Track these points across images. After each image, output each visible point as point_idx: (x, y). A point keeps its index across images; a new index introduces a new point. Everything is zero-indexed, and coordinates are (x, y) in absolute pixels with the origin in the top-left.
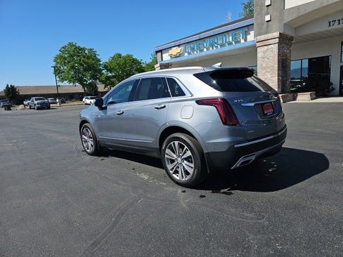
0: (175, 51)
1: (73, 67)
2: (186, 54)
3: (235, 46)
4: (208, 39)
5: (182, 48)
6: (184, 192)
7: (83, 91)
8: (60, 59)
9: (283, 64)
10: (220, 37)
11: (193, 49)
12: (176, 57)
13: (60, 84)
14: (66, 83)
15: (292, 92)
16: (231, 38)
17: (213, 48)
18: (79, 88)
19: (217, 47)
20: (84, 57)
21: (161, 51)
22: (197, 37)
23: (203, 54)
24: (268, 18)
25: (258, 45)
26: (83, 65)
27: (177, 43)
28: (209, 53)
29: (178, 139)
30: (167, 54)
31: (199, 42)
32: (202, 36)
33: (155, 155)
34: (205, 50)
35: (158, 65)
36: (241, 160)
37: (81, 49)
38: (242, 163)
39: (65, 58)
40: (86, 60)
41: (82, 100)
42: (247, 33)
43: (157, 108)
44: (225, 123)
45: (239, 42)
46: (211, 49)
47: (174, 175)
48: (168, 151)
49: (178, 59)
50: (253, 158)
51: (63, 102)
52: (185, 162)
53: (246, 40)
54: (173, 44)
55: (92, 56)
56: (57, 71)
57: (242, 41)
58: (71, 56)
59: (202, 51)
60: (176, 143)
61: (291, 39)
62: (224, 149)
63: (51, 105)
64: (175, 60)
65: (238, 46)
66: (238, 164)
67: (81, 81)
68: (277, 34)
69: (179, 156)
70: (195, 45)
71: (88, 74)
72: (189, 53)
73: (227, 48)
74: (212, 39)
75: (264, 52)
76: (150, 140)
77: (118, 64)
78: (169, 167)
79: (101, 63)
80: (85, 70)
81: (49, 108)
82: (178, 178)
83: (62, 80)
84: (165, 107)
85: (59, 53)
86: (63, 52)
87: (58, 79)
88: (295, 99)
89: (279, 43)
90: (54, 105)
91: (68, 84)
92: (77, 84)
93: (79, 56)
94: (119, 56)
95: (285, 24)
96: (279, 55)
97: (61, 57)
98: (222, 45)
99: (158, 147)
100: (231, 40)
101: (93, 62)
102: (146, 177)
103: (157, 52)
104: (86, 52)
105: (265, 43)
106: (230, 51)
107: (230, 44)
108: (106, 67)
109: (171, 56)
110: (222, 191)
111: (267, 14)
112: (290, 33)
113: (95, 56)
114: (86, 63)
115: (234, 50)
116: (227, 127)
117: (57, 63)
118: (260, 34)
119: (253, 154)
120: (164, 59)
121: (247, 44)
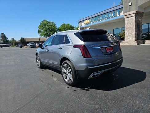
0: (87, 21)
1: (45, 30)
2: (92, 23)
3: (114, 18)
4: (102, 15)
5: (90, 20)
6: (68, 88)
8: (41, 27)
10: (107, 14)
11: (95, 20)
12: (87, 24)
13: (41, 37)
14: (43, 37)
15: (143, 39)
16: (112, 14)
17: (104, 20)
19: (106, 19)
21: (81, 22)
22: (97, 15)
23: (99, 22)
24: (130, 4)
25: (125, 17)
26: (49, 29)
27: (88, 18)
28: (102, 22)
29: (66, 63)
30: (83, 23)
31: (97, 17)
32: (99, 14)
33: (60, 70)
34: (100, 20)
35: (79, 28)
37: (49, 22)
38: (93, 76)
40: (51, 27)
42: (120, 12)
45: (116, 16)
46: (103, 20)
47: (66, 80)
48: (63, 68)
49: (88, 25)
52: (69, 74)
53: (120, 15)
54: (86, 19)
56: (39, 32)
57: (118, 16)
58: (45, 25)
60: (66, 65)
61: (143, 13)
62: (84, 69)
64: (87, 26)
65: (116, 18)
66: (91, 76)
67: (49, 36)
68: (134, 12)
69: (67, 71)
70: (96, 19)
72: (93, 22)
73: (111, 19)
74: (104, 15)
75: (128, 20)
76: (57, 63)
77: (64, 28)
79: (57, 28)
80: (51, 31)
81: (36, 47)
82: (67, 81)
83: (41, 35)
85: (40, 24)
86: (42, 24)
87: (40, 35)
88: (144, 43)
89: (136, 16)
91: (44, 37)
92: (47, 37)
93: (48, 25)
94: (65, 24)
95: (138, 6)
96: (135, 21)
98: (108, 18)
99: (60, 66)
100: (112, 15)
101: (54, 27)
102: (55, 79)
103: (79, 22)
104: (51, 23)
105: (129, 16)
107: (112, 17)
108: (59, 29)
109: (85, 24)
110: (85, 89)
111: (130, 2)
112: (141, 11)
113: (54, 25)
114: (51, 28)
115: (114, 20)
116: (85, 58)
117: (39, 28)
118: (126, 12)
119: (99, 72)
120: (82, 25)
121: (120, 17)
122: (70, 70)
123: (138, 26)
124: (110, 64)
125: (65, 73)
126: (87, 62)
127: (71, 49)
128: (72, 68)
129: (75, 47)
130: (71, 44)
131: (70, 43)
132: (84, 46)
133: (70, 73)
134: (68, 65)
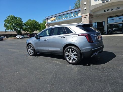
0: (53, 19)
1: (12, 24)
2: (57, 20)
3: (74, 18)
4: (65, 15)
5: (55, 18)
6: (74, 66)
7: (16, 33)
10: (69, 14)
11: (59, 18)
12: (53, 21)
13: (7, 31)
14: (9, 30)
16: (72, 15)
17: (66, 18)
18: (14, 32)
19: (68, 18)
20: (17, 20)
21: (47, 19)
22: (61, 14)
24: (85, 8)
25: (82, 17)
27: (53, 16)
28: (65, 20)
30: (50, 20)
33: (61, 54)
34: (64, 19)
35: (47, 24)
36: (94, 54)
37: (15, 17)
39: (9, 21)
41: (16, 37)
42: (78, 14)
43: (62, 38)
44: (89, 42)
45: (75, 16)
47: (69, 61)
49: (54, 22)
50: (97, 53)
53: (77, 16)
55: (20, 20)
56: (5, 26)
57: (76, 16)
58: (12, 20)
59: (62, 19)
60: (70, 49)
61: (93, 16)
62: (89, 51)
63: (4, 39)
64: (53, 22)
65: (75, 18)
68: (88, 14)
69: (71, 54)
70: (60, 17)
71: (18, 27)
72: (58, 20)
73: (71, 18)
74: (66, 15)
75: (84, 20)
76: (59, 49)
77: (30, 23)
78: (67, 58)
79: (23, 23)
80: (17, 25)
81: (3, 40)
84: (65, 37)
85: (6, 19)
86: (8, 18)
87: (6, 29)
89: (89, 17)
91: (10, 31)
92: (14, 31)
93: (14, 20)
94: (30, 20)
95: (91, 11)
96: (89, 21)
97: (7, 20)
98: (70, 17)
99: (62, 51)
101: (20, 22)
103: (46, 19)
104: (17, 18)
105: (84, 17)
106: (72, 19)
107: (72, 17)
108: (25, 24)
109: (51, 21)
111: (85, 7)
112: (92, 14)
113: (21, 20)
114: (17, 23)
117: (6, 23)
118: (83, 14)
120: (49, 22)
121: (78, 17)
126: (91, 45)
130: (74, 33)
132: (88, 34)
134: (74, 49)
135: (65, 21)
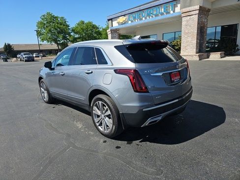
0: (121, 19)
1: (50, 30)
2: (130, 22)
3: (166, 16)
4: (146, 11)
5: (127, 17)
7: (58, 48)
8: (41, 25)
9: (201, 31)
10: (155, 9)
11: (135, 18)
12: (122, 24)
13: (41, 43)
14: (45, 42)
15: (207, 51)
16: (163, 9)
17: (149, 18)
18: (54, 46)
19: (152, 17)
20: (58, 23)
21: (111, 19)
22: (138, 9)
23: (142, 22)
25: (183, 15)
26: (57, 29)
27: (123, 14)
28: (146, 21)
29: (101, 100)
30: (116, 22)
31: (140, 12)
32: (142, 8)
33: (87, 108)
34: (144, 19)
35: (109, 30)
36: (149, 121)
37: (56, 17)
38: (150, 123)
39: (45, 24)
40: (59, 25)
42: (175, 6)
43: (87, 73)
44: (136, 91)
45: (169, 13)
46: (148, 18)
47: (99, 127)
48: (95, 108)
49: (124, 26)
50: (160, 118)
51: (44, 56)
52: (107, 118)
53: (174, 11)
54: (120, 14)
56: (39, 34)
57: (172, 12)
58: (49, 23)
59: (141, 19)
60: (100, 102)
61: (209, 10)
63: (35, 58)
64: (122, 26)
65: (168, 16)
66: (147, 123)
67: (56, 41)
68: (197, 7)
69: (102, 113)
70: (136, 15)
71: (61, 36)
72: (132, 21)
73: (160, 17)
74: (149, 10)
75: (187, 21)
76: (83, 98)
77: (82, 28)
78: (96, 120)
79: (70, 28)
80: (59, 33)
81: (33, 61)
82: (102, 129)
83: (43, 40)
84: (92, 72)
85: (40, 20)
86: (43, 19)
87: (39, 39)
88: (208, 57)
89: (199, 14)
90: (37, 58)
91: (47, 43)
92: (53, 43)
93: (54, 22)
94: (83, 23)
96: (198, 23)
97: (41, 23)
98: (156, 15)
100: (163, 11)
101: (64, 27)
102: (80, 125)
103: (109, 20)
104: (59, 19)
105: (188, 14)
106: (163, 20)
107: (162, 14)
108: (73, 31)
109: (119, 23)
112: (208, 6)
113: (65, 23)
114: (59, 28)
115: (165, 19)
116: (137, 93)
117: (39, 28)
118: (185, 7)
119: (160, 116)
120: (113, 26)
121: (175, 15)
122: (109, 112)
123: (201, 30)
124: (177, 100)
125: (98, 116)
127: (111, 76)
128: (113, 110)
129: (118, 71)
130: (109, 65)
131: (107, 63)
132: (135, 71)
133: (109, 116)
134: (106, 102)
135: (147, 23)
